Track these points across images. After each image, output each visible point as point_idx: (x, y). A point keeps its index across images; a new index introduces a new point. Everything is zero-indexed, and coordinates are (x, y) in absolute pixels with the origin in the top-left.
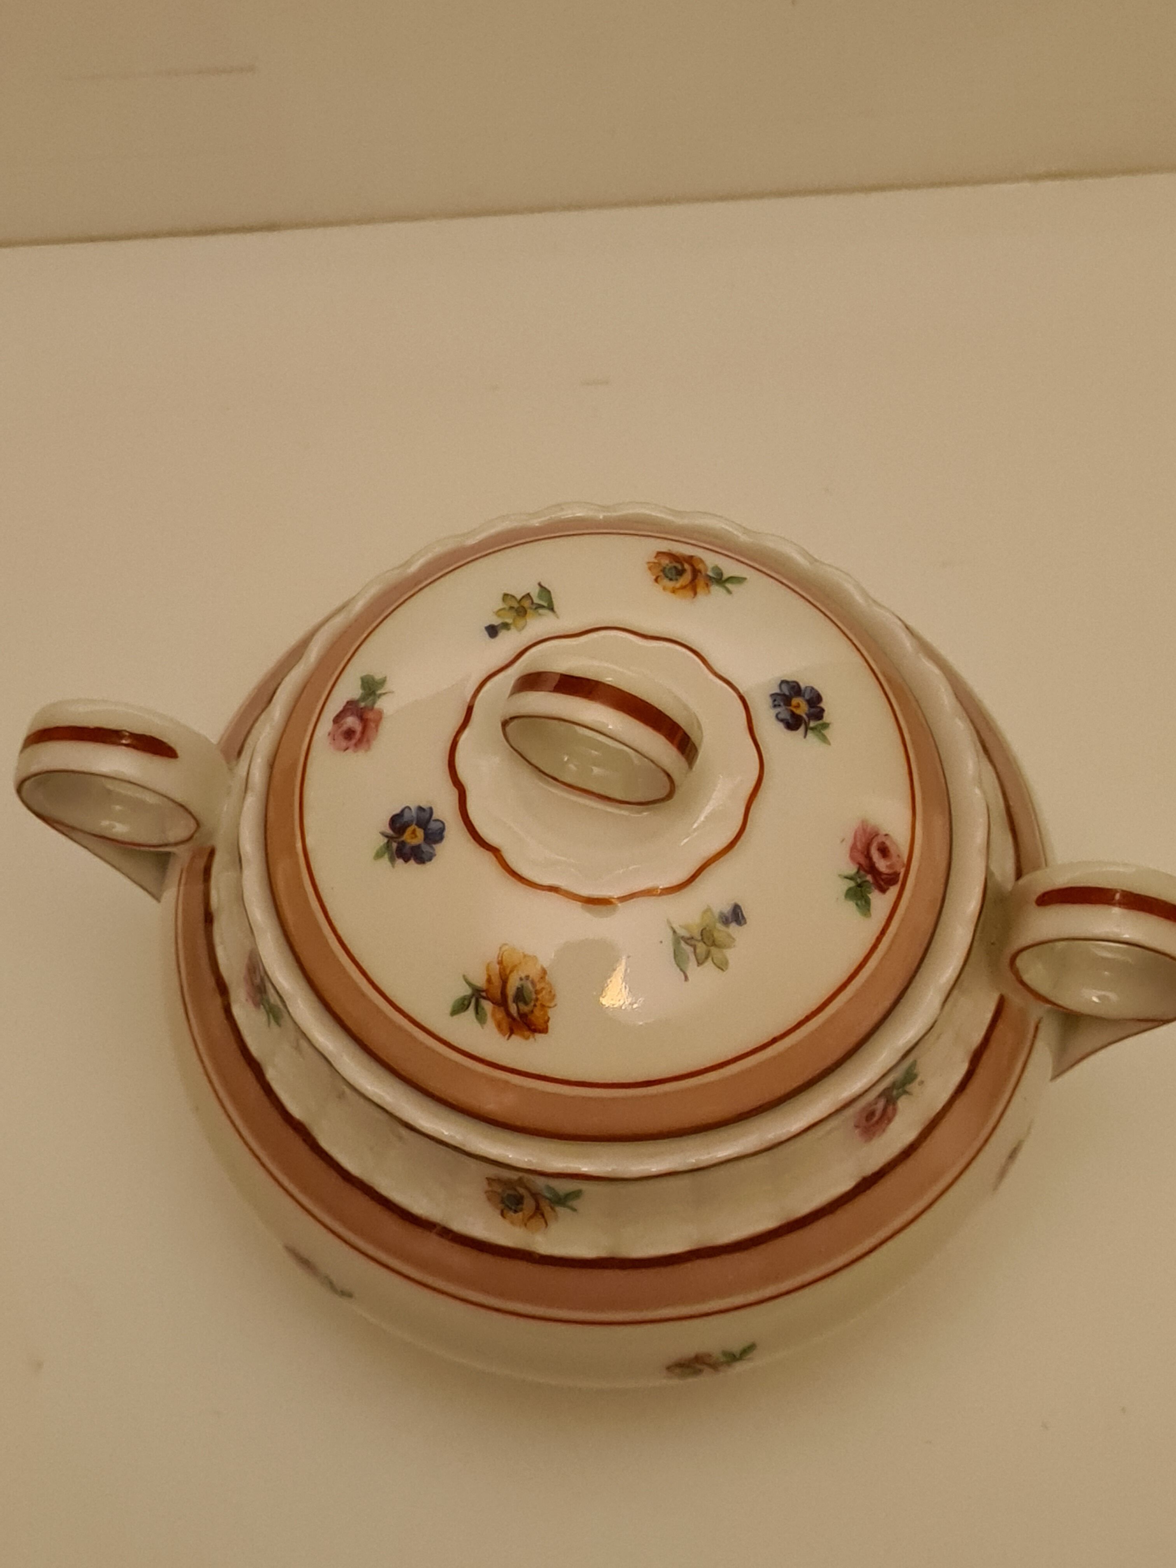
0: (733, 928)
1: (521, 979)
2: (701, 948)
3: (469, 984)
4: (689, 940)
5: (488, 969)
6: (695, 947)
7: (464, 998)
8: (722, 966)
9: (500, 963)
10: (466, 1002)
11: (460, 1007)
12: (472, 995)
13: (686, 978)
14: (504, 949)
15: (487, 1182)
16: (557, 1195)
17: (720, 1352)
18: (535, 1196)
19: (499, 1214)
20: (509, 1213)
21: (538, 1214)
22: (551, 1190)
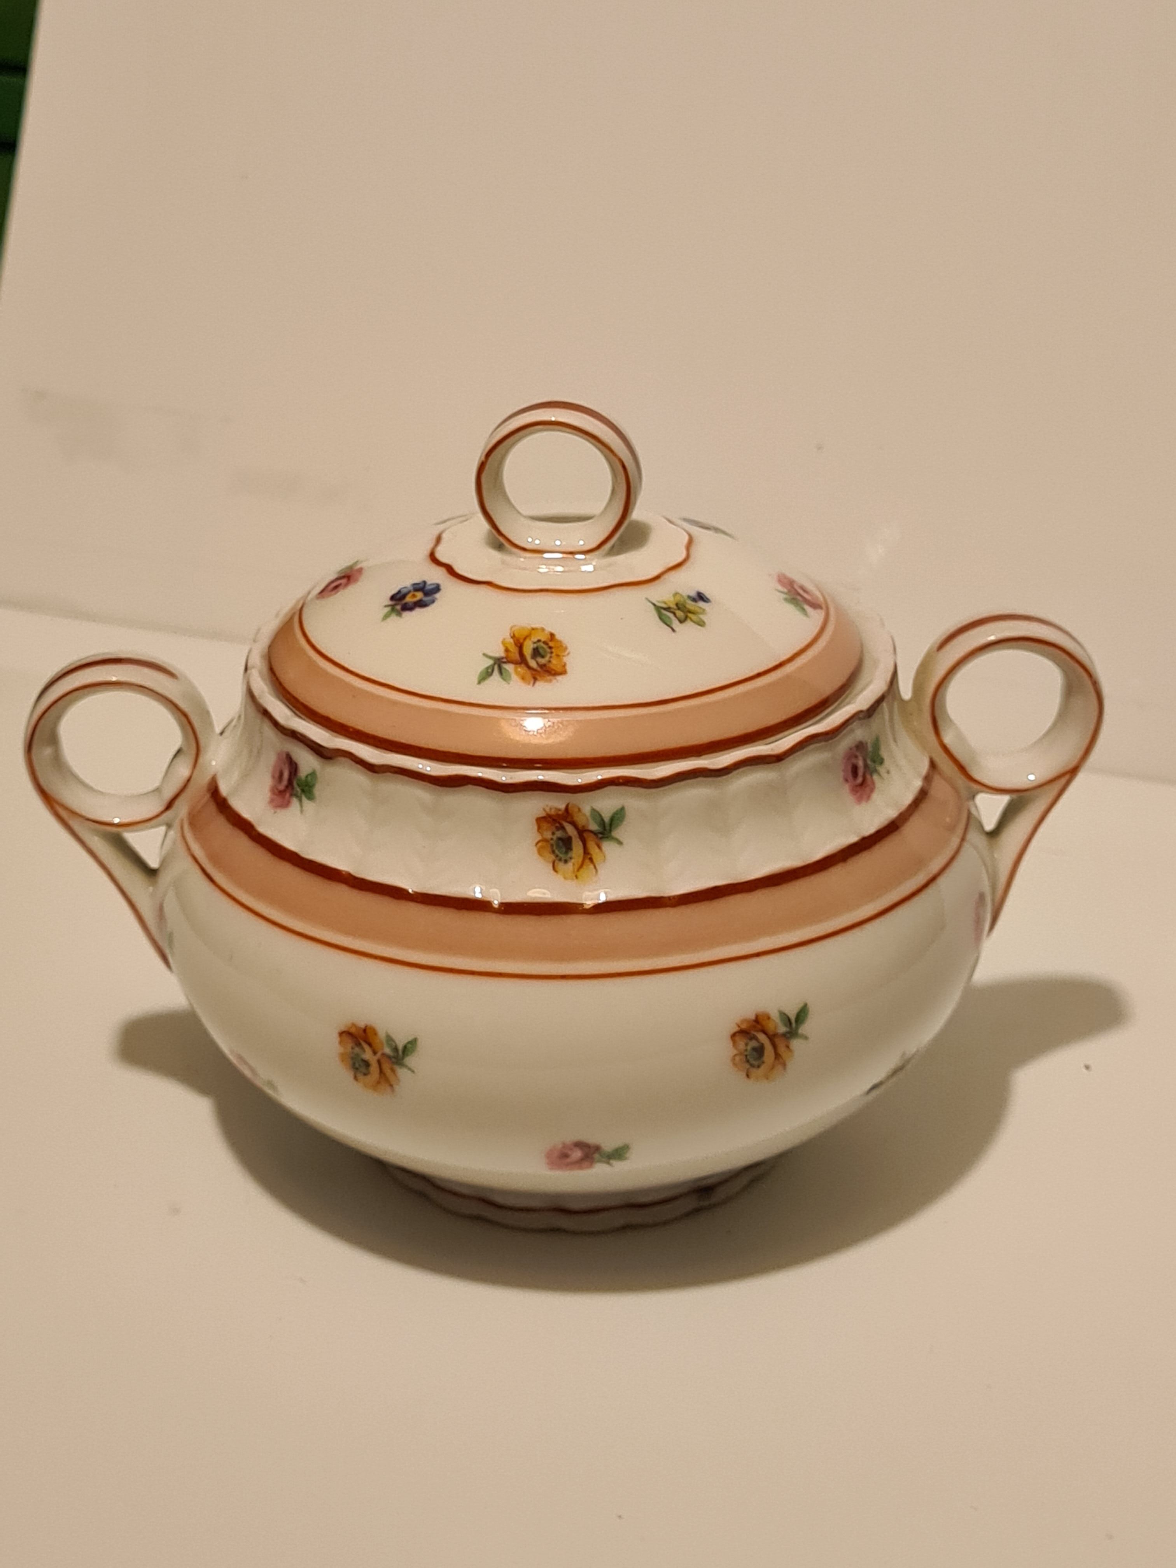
0: (701, 604)
1: (535, 643)
2: (680, 614)
3: (490, 657)
4: (668, 609)
5: (503, 643)
6: (674, 614)
7: (488, 668)
8: (701, 624)
9: (513, 637)
10: (490, 670)
11: (487, 674)
12: (495, 664)
13: (673, 630)
14: (513, 629)
15: (536, 827)
16: (602, 823)
17: (777, 1015)
18: (582, 832)
19: (551, 868)
20: (561, 866)
21: (587, 861)
22: (596, 814)
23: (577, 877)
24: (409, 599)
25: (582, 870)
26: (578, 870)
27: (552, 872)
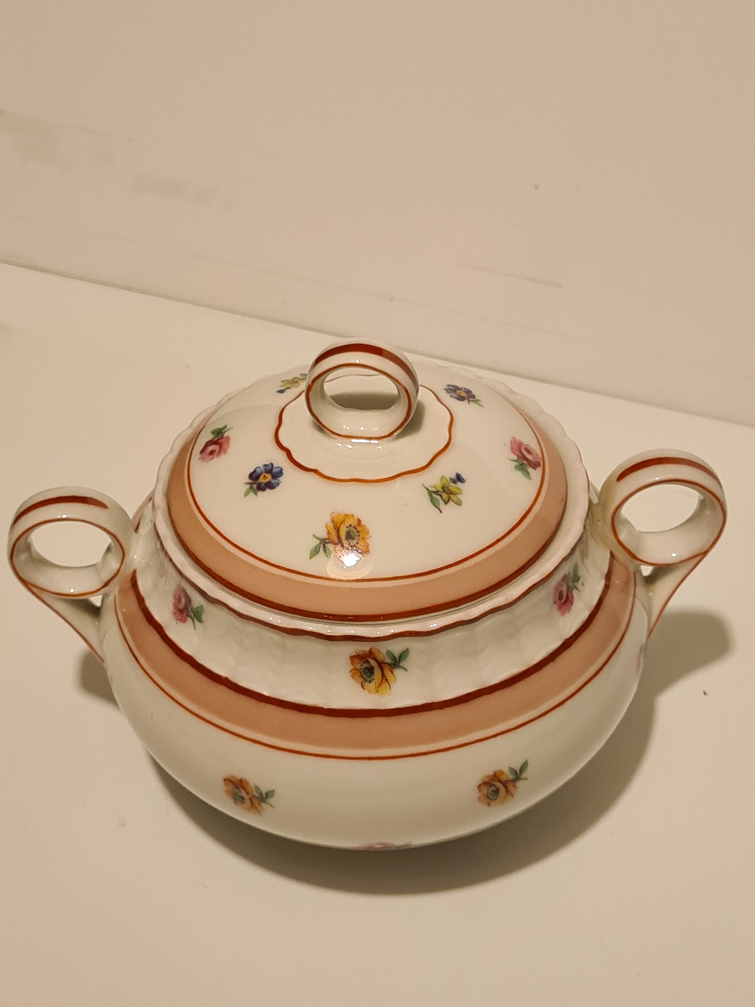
0: (459, 484)
1: (347, 527)
2: (445, 496)
3: (317, 538)
4: (436, 492)
5: (326, 526)
6: (441, 496)
7: (316, 547)
8: (459, 503)
9: (333, 521)
10: (317, 549)
11: (315, 552)
12: (320, 543)
13: (441, 512)
14: (333, 515)
15: (350, 661)
16: (394, 658)
17: (508, 769)
18: (381, 664)
19: (360, 687)
20: (367, 684)
21: (384, 681)
22: (389, 653)
23: (377, 692)
24: (261, 480)
25: (381, 687)
26: (378, 687)
27: (361, 688)
